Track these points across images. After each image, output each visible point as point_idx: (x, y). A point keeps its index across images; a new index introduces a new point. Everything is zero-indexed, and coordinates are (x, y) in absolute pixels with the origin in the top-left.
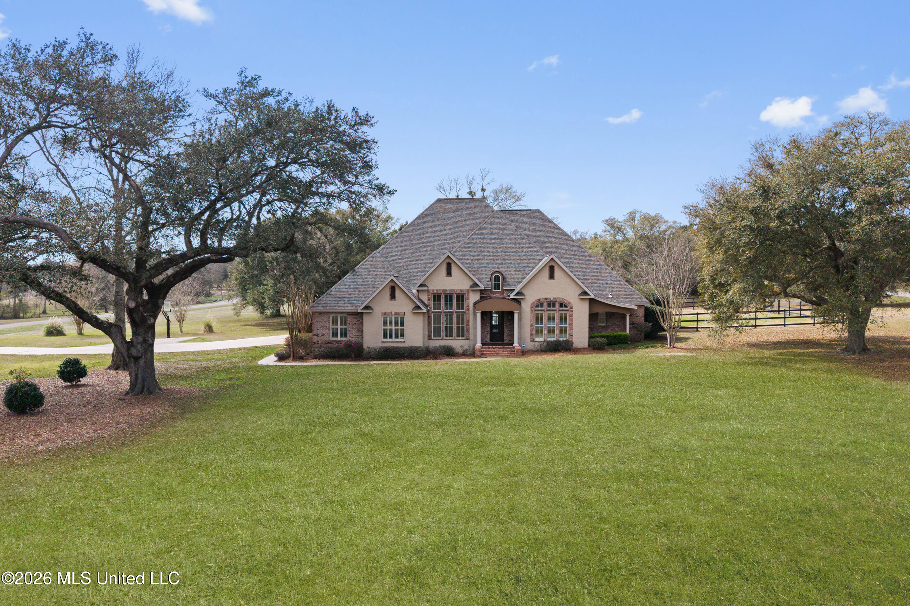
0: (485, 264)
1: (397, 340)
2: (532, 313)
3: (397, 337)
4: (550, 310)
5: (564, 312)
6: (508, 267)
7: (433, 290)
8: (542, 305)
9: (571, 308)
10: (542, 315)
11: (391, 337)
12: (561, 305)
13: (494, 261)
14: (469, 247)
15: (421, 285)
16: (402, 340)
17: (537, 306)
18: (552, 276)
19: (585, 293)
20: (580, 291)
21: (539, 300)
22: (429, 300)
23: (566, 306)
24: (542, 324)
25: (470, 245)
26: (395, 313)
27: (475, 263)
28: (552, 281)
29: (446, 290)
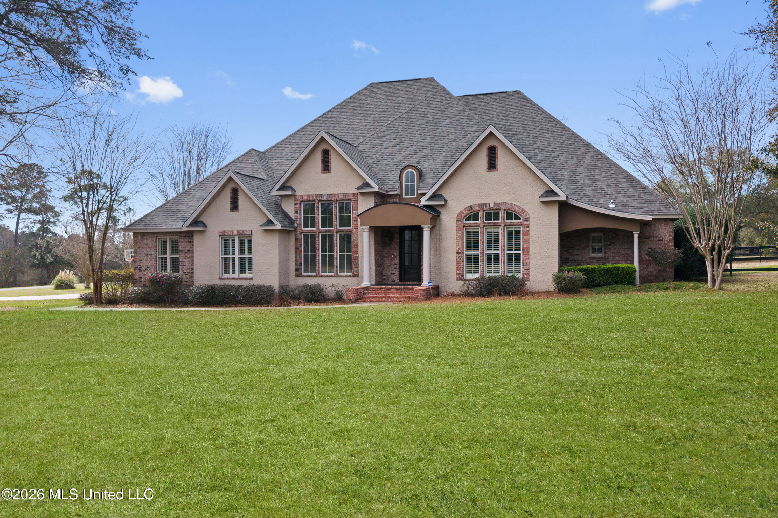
0: (401, 157)
1: (243, 276)
2: (458, 231)
3: (242, 271)
4: (489, 225)
5: (513, 229)
6: (434, 160)
7: (302, 196)
8: (475, 217)
9: (527, 220)
10: (476, 234)
11: (234, 272)
12: (510, 216)
13: (416, 153)
14: (384, 136)
15: (283, 188)
16: (249, 276)
17: (468, 219)
18: (492, 166)
19: (551, 192)
20: (542, 190)
21: (471, 207)
22: (296, 212)
23: (517, 218)
24: (476, 249)
25: (386, 133)
26: (238, 231)
27: (385, 157)
28: (492, 174)
29: (321, 195)
